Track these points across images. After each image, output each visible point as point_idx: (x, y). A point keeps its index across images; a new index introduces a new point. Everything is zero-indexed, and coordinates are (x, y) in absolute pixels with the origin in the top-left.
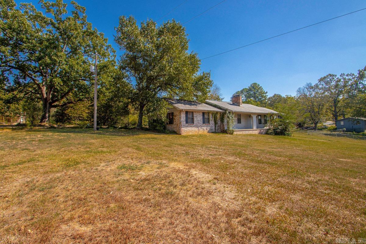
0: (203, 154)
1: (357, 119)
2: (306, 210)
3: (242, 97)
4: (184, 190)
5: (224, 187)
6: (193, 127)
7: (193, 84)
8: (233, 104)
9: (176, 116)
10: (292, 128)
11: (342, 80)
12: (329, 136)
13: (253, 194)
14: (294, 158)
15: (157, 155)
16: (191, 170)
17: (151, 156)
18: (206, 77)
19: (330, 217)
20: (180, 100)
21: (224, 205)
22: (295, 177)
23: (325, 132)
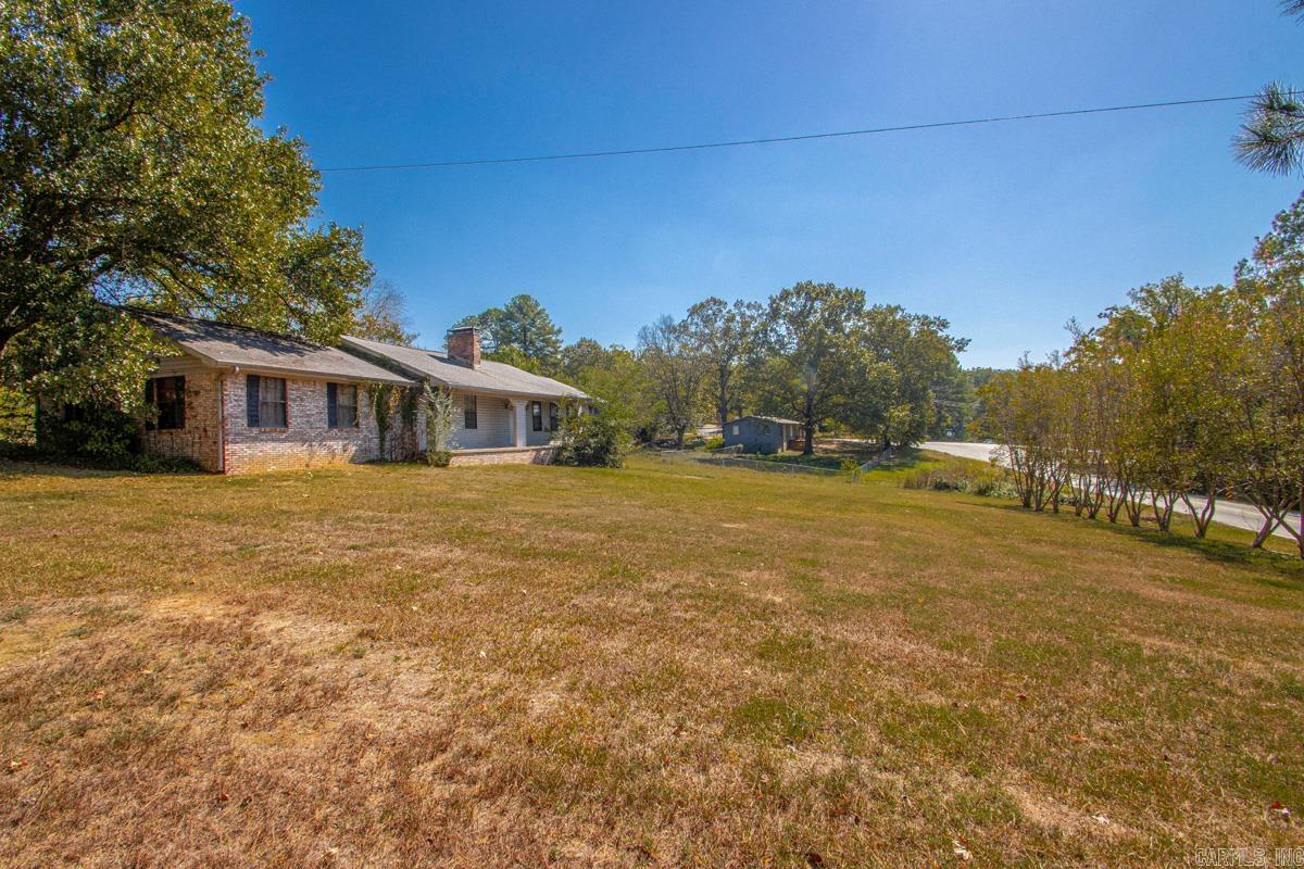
0: (323, 545)
1: (765, 420)
2: (636, 678)
3: (485, 339)
4: (217, 707)
5: (397, 658)
6: (284, 440)
7: (287, 263)
8: (451, 360)
9: (197, 393)
10: (625, 444)
11: (738, 318)
12: (707, 465)
13: (495, 663)
14: (621, 531)
15: (79, 574)
16: (261, 617)
17: (41, 583)
18: (343, 245)
19: (691, 683)
20: (220, 324)
21: (386, 727)
22: (619, 586)
23: (700, 454)
